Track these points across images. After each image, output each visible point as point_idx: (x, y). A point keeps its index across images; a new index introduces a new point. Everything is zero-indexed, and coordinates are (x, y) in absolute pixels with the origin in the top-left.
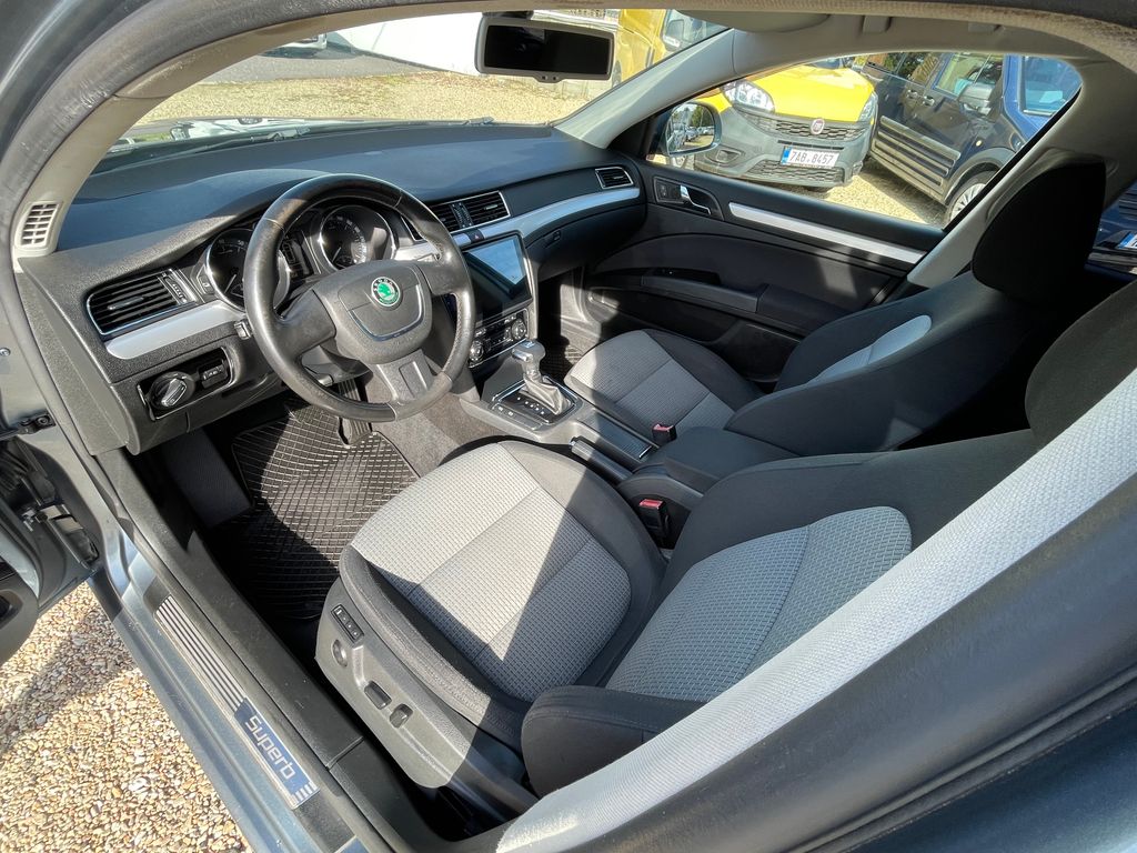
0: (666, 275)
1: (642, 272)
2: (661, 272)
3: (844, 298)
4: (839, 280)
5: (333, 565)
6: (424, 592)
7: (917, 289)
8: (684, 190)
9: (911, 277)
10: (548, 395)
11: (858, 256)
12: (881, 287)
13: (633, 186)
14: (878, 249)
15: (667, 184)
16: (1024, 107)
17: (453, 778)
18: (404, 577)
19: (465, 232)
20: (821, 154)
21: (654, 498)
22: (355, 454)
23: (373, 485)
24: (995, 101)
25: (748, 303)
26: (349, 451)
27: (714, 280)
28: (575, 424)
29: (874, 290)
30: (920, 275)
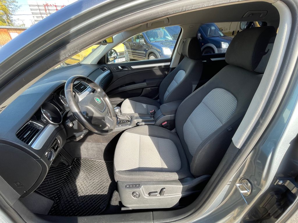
0: (123, 86)
1: (118, 88)
2: (121, 86)
3: (161, 76)
4: (159, 73)
5: (96, 194)
6: (142, 168)
7: (173, 69)
8: (120, 67)
9: (171, 67)
10: (125, 117)
11: (160, 67)
12: (166, 71)
13: (108, 70)
14: (162, 64)
15: (115, 67)
16: (150, 41)
17: (182, 194)
18: (135, 168)
19: (89, 88)
20: (122, 59)
21: (164, 122)
22: (74, 167)
23: (88, 170)
24: (145, 41)
25: (144, 84)
26: (72, 167)
27: (134, 83)
28: (135, 120)
29: (165, 72)
30: (172, 66)
